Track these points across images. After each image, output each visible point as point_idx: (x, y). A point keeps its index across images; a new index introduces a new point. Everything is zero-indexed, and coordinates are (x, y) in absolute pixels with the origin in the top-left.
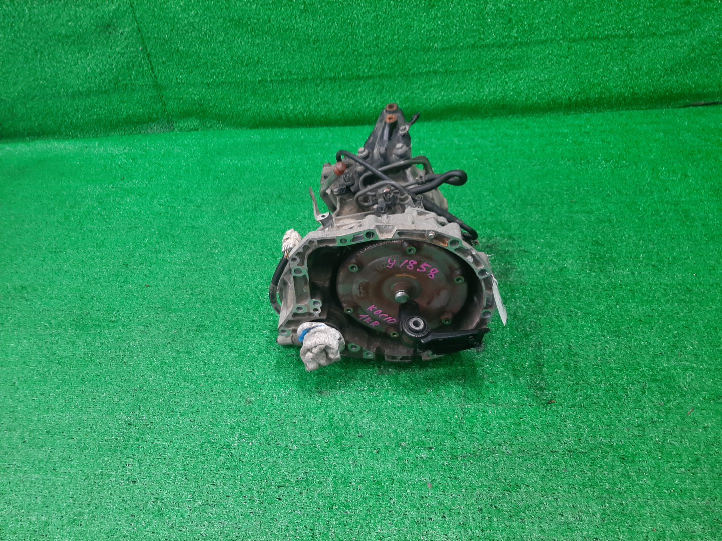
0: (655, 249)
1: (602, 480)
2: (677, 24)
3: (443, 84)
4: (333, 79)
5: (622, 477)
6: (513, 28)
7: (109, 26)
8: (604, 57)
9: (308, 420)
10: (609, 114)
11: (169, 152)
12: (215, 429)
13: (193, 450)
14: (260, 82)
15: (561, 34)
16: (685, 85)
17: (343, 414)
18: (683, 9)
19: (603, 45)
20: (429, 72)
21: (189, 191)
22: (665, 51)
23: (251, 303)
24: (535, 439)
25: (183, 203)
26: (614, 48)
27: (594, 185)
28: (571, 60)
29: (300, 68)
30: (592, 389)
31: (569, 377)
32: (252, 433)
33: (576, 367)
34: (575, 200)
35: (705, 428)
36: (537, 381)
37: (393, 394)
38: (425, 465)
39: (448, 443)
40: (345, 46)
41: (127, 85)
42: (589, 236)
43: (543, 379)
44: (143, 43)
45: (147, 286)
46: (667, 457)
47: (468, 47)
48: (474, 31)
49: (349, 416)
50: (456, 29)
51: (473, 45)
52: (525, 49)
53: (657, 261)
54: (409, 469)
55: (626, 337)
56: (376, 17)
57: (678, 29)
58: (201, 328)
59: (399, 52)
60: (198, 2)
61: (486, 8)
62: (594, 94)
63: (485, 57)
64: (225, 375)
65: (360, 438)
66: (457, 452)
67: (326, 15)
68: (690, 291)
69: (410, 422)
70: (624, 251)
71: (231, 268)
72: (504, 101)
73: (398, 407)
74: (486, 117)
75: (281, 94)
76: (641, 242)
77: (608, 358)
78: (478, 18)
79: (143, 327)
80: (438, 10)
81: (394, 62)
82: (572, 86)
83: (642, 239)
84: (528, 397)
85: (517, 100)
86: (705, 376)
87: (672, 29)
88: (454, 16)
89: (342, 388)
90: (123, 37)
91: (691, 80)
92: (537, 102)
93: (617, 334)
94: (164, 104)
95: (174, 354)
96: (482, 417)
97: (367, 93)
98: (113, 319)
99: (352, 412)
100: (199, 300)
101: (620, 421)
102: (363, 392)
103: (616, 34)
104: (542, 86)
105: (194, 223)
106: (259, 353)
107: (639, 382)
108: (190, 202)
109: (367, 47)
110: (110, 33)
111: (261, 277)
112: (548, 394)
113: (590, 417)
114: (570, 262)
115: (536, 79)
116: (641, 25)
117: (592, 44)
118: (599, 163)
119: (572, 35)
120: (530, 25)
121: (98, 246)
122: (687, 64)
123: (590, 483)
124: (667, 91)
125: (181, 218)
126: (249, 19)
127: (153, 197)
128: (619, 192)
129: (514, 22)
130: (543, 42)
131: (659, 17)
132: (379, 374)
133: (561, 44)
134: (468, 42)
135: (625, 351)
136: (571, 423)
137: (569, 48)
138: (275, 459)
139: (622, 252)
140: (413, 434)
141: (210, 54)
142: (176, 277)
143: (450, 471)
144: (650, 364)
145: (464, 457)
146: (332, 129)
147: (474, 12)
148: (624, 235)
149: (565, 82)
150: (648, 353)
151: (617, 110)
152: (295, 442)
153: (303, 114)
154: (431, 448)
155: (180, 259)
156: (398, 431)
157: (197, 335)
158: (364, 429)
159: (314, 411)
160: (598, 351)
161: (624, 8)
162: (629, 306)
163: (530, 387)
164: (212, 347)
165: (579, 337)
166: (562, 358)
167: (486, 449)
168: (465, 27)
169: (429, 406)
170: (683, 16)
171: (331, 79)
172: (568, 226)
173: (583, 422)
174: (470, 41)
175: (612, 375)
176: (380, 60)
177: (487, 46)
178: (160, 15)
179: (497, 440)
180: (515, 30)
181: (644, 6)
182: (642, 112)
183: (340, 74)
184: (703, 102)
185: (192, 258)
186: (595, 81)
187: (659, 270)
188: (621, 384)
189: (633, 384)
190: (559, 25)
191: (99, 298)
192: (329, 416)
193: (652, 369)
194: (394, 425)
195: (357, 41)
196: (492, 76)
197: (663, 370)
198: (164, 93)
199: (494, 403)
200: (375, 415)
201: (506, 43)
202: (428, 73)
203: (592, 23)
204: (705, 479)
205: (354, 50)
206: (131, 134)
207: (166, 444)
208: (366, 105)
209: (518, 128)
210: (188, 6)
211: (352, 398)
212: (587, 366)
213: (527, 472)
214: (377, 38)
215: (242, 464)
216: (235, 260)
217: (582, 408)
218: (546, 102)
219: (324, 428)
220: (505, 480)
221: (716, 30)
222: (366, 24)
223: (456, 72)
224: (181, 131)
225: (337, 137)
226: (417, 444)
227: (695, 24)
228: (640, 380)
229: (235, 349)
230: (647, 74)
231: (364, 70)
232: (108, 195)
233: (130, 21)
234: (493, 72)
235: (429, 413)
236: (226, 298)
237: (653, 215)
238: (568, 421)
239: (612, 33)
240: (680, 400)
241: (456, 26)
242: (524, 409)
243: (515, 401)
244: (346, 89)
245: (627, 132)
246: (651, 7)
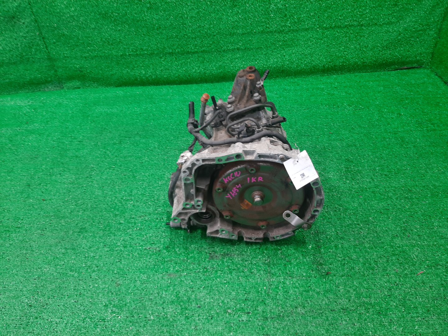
0: (385, 163)
1: (366, 329)
2: (389, 18)
3: (243, 57)
4: (171, 54)
5: (380, 326)
6: (287, 21)
7: (14, 17)
8: (344, 39)
9: (161, 297)
10: (348, 75)
11: (60, 104)
12: (93, 307)
13: (77, 324)
14: (121, 56)
15: (318, 24)
16: (395, 56)
17: (186, 290)
18: (393, 9)
19: (344, 31)
20: (235, 49)
21: (74, 131)
22: (382, 35)
23: (118, 210)
24: (320, 301)
25: (70, 139)
26: (351, 34)
27: (343, 122)
28: (324, 41)
29: (149, 46)
30: (355, 263)
31: (339, 255)
32: (121, 308)
33: (343, 248)
34: (332, 132)
35: (430, 287)
36: (318, 258)
37: (221, 274)
38: (246, 326)
39: (260, 309)
40: (179, 32)
41: (29, 58)
42: (343, 156)
43: (321, 258)
44: (39, 30)
45: (44, 200)
46: (408, 310)
47: (259, 32)
48: (262, 22)
49: (190, 292)
50: (251, 21)
51: (262, 32)
52: (295, 34)
53: (388, 172)
54: (234, 330)
55: (373, 225)
56: (198, 12)
57: (390, 21)
58: (82, 230)
59: (214, 36)
60: (76, 2)
61: (270, 7)
62: (338, 63)
63: (270, 39)
64: (100, 265)
65: (199, 308)
66: (267, 315)
67: (164, 11)
68: (410, 191)
69: (234, 293)
70: (366, 165)
71: (103, 185)
72: (282, 68)
73: (225, 283)
74: (272, 78)
75: (136, 64)
76: (376, 159)
77: (363, 240)
78: (265, 14)
79: (40, 231)
80: (239, 8)
81: (211, 43)
82: (325, 58)
83: (376, 157)
84: (313, 271)
85: (291, 67)
86: (426, 250)
87: (386, 21)
88: (249, 13)
89: (184, 271)
90: (25, 26)
91: (398, 53)
92: (304, 68)
93: (367, 223)
94: (56, 71)
95: (63, 251)
96: (283, 287)
97: (194, 63)
98: (19, 226)
99: (192, 288)
100: (81, 209)
101: (375, 285)
102: (199, 274)
103: (352, 25)
104: (307, 58)
105: (77, 153)
106: (125, 247)
107: (384, 256)
108: (75, 138)
109: (193, 33)
110: (15, 23)
111: (125, 191)
112: (326, 268)
113: (355, 283)
114: (332, 174)
115: (302, 54)
116: (367, 19)
117: (337, 31)
118: (345, 108)
119: (325, 25)
120: (298, 19)
121: (9, 172)
122: (396, 43)
123: (359, 333)
124: (384, 60)
125: (69, 150)
126: (112, 13)
127: (48, 136)
128: (360, 126)
129: (288, 16)
130: (307, 30)
131: (378, 14)
132: (210, 259)
133: (318, 31)
134: (259, 30)
135: (373, 234)
136: (342, 289)
137: (323, 33)
138: (138, 328)
139: (365, 166)
140: (236, 303)
141: (86, 37)
142: (64, 193)
143: (263, 329)
144: (390, 243)
145: (273, 318)
146: (171, 86)
147: (262, 10)
148: (365, 155)
149: (321, 55)
150: (388, 235)
151: (353, 73)
152: (152, 314)
153: (152, 77)
154: (249, 313)
155: (67, 180)
156: (226, 301)
157: (80, 236)
158: (201, 301)
159: (165, 289)
160: (356, 235)
161: (357, 7)
162: (373, 202)
163: (313, 263)
164: (90, 244)
165: (342, 226)
166: (333, 241)
167: (287, 311)
168: (257, 20)
169: (246, 281)
170: (393, 13)
171: (170, 53)
172: (329, 149)
173: (350, 287)
174: (261, 29)
175: (366, 252)
176: (202, 41)
177: (271, 32)
178: (50, 11)
179: (294, 304)
180: (289, 22)
181: (369, 6)
182: (368, 74)
183: (175, 50)
184: (406, 67)
185: (76, 179)
186: (340, 55)
187: (389, 178)
188: (373, 259)
189: (381, 258)
190: (316, 19)
191: (9, 211)
192: (176, 293)
193: (392, 247)
194: (222, 297)
195: (186, 28)
196: (275, 52)
197: (399, 247)
198: (55, 63)
199: (290, 276)
200: (209, 290)
201: (284, 30)
202: (233, 50)
203: (337, 17)
204: (435, 325)
205: (185, 35)
206: (33, 91)
207: (58, 320)
208: (194, 70)
209: (293, 85)
210: (70, 4)
211: (192, 278)
212: (350, 246)
213: (316, 327)
214: (199, 27)
215: (114, 333)
216: (106, 179)
217: (349, 277)
218: (309, 68)
219: (172, 302)
220: (302, 334)
221: (413, 22)
222: (192, 17)
223: (252, 49)
224: (68, 89)
225: (175, 92)
226: (239, 311)
227: (400, 18)
228: (385, 255)
229: (107, 245)
230: (371, 50)
231: (191, 48)
232: (16, 135)
233: (29, 15)
234: (276, 49)
235: (246, 286)
236: (101, 207)
237: (382, 141)
238: (341, 287)
239: (349, 24)
240: (412, 268)
241: (251, 19)
242: (310, 280)
243: (304, 274)
244: (180, 60)
245: (360, 87)
246: (374, 7)
